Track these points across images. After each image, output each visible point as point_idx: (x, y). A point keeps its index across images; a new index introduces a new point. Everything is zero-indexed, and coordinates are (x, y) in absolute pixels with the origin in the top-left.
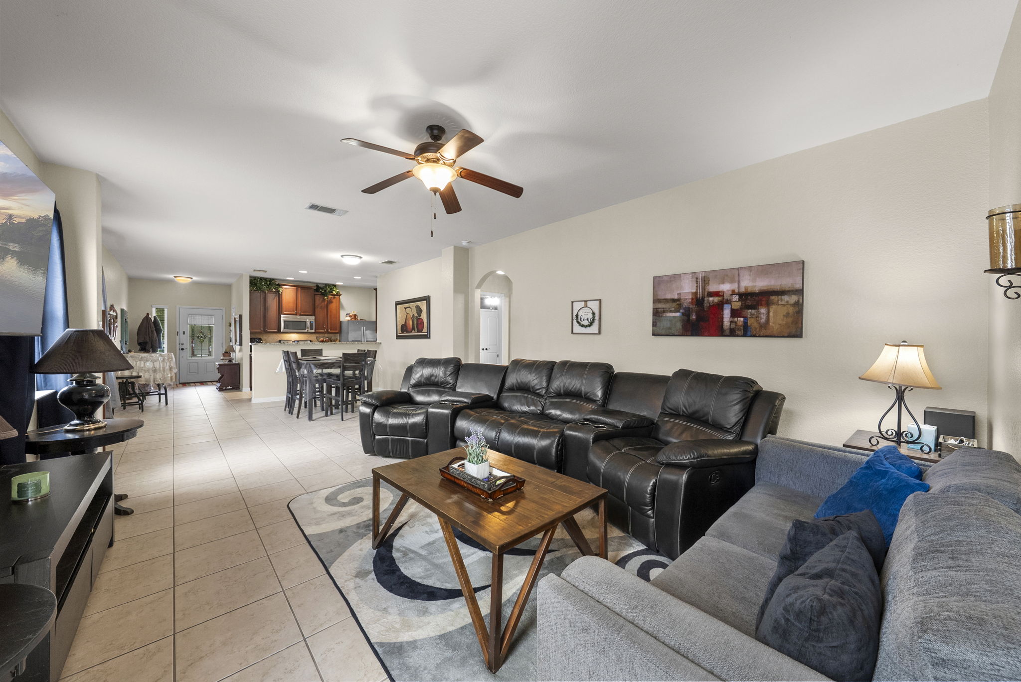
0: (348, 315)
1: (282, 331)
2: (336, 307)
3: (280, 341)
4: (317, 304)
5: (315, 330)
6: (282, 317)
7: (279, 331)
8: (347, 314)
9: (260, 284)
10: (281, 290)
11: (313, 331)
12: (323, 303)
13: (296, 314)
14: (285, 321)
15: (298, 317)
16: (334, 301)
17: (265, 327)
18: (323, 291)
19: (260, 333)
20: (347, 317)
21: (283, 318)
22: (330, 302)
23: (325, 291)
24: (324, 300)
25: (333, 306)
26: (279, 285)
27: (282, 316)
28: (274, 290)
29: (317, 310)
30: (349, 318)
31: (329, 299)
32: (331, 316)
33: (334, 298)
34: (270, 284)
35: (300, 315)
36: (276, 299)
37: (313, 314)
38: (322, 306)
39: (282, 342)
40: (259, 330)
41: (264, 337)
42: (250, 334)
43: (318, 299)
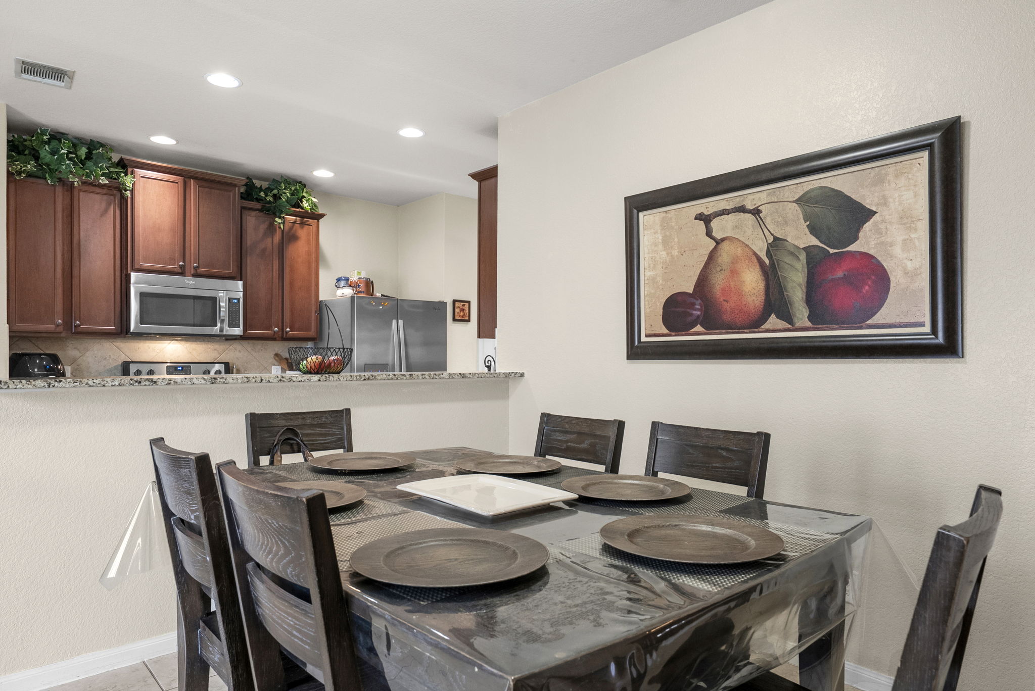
0: (343, 283)
1: (132, 327)
2: (309, 253)
3: (125, 369)
4: (249, 243)
5: (245, 330)
6: (133, 280)
7: (123, 331)
8: (339, 280)
9: (53, 153)
10: (128, 181)
11: (238, 331)
12: (269, 240)
13: (182, 272)
14: (143, 296)
15: (189, 281)
16: (302, 233)
17: (69, 311)
18: (269, 198)
19: (52, 337)
20: (338, 287)
21: (138, 282)
22: (289, 237)
23: (276, 197)
24: (271, 228)
25: (299, 250)
26: (124, 165)
27: (134, 276)
28: (104, 181)
29: (251, 263)
30: (348, 292)
31: (288, 226)
32: (292, 284)
33: (303, 224)
34: (89, 156)
35: (196, 275)
36: (113, 213)
37: (239, 275)
38: (264, 250)
39: (133, 368)
40: (51, 327)
41: (69, 352)
42: (11, 337)
43: (254, 223)
